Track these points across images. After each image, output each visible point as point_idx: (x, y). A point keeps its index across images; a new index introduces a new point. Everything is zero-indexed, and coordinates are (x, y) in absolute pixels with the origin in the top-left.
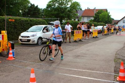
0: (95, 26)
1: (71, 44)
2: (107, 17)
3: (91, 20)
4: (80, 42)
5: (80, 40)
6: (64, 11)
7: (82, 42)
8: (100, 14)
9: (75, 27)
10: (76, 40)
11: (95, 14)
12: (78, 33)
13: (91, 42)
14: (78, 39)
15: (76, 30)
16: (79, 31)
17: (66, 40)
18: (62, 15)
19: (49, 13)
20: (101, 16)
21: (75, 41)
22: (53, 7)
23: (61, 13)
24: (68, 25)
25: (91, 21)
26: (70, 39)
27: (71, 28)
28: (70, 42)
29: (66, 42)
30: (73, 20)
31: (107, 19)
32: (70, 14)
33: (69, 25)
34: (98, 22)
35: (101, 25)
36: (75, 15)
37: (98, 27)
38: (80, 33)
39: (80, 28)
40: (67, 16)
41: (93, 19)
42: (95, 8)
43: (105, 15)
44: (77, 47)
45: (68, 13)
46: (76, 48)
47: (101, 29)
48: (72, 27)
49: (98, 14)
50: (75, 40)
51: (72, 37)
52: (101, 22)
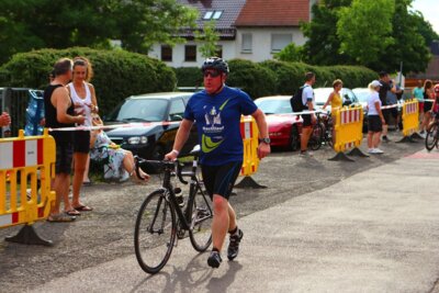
2: (390, 29)
3: (291, 47)
8: (346, 9)
11: (315, 7)
31: (391, 40)
34: (319, 63)
41: (300, 41)
49: (333, 10)
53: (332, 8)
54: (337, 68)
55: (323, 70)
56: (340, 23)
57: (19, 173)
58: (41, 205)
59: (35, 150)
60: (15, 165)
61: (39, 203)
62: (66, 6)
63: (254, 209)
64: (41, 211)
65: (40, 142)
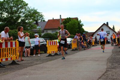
42: (60, 16)
43: (74, 24)
57: (12, 49)
58: (16, 56)
59: (15, 44)
60: (11, 47)
61: (16, 55)
64: (16, 57)
65: (16, 42)
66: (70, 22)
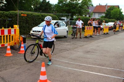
0: (107, 22)
1: (81, 40)
2: (119, 14)
4: (90, 38)
5: (91, 36)
6: (75, 7)
7: (92, 38)
8: (112, 11)
9: (86, 23)
10: (87, 35)
11: (107, 10)
12: (89, 29)
13: (102, 38)
14: (89, 35)
15: (87, 26)
16: (89, 27)
17: (77, 36)
18: (73, 10)
19: (60, 8)
20: (112, 13)
21: (86, 37)
22: (64, 2)
23: (73, 9)
24: (79, 21)
25: (102, 17)
26: (80, 34)
27: (82, 24)
28: (80, 38)
29: (76, 38)
30: (84, 16)
31: (119, 16)
32: (81, 10)
33: (81, 21)
34: (109, 19)
35: (112, 22)
36: (86, 10)
37: (109, 23)
38: (91, 29)
39: (91, 24)
40: (78, 12)
41: (104, 15)
42: (107, 4)
43: (117, 12)
44: (88, 43)
45: (79, 9)
46: (86, 44)
47: (112, 25)
48: (83, 22)
49: (110, 11)
50: (85, 35)
51: (82, 33)
52: (113, 19)
53: (109, 10)
54: (112, 19)
55: (110, 20)
56: (111, 13)
62: (72, 9)
63: (111, 36)
64: (92, 34)
66: (114, 10)
